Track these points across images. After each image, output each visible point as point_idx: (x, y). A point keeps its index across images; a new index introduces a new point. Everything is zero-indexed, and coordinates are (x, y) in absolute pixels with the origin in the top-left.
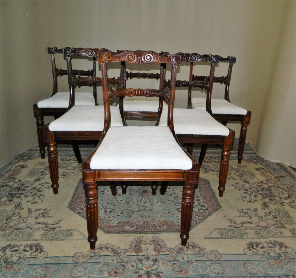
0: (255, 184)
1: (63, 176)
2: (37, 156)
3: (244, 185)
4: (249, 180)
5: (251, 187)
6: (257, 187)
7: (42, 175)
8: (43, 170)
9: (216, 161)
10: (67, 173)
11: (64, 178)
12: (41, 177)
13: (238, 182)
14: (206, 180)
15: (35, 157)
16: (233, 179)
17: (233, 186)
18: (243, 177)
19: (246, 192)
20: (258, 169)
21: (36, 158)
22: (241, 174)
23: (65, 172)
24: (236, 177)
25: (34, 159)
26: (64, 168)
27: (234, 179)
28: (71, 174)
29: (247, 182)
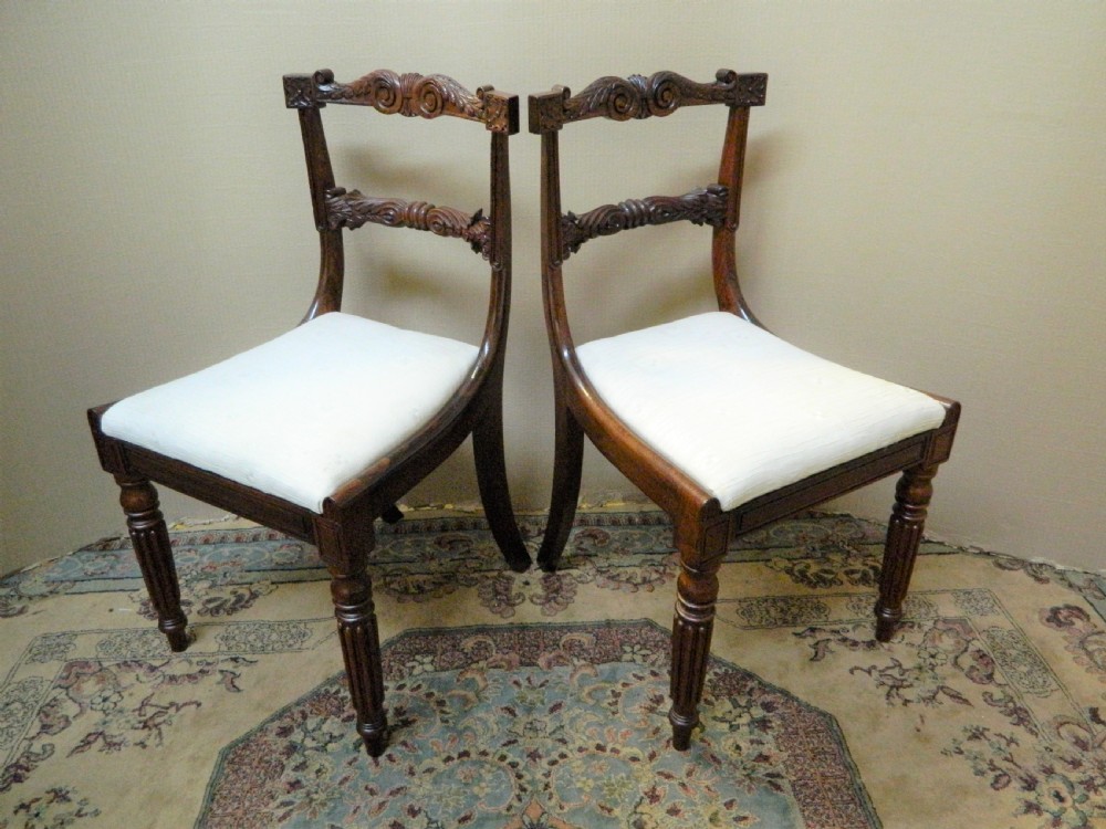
0: (1063, 731)
1: (141, 735)
2: (38, 591)
3: (1011, 741)
4: (1029, 702)
5: (1049, 761)
6: (1076, 752)
7: (45, 728)
8: (55, 693)
9: (853, 572)
10: (163, 710)
11: (143, 745)
12: (36, 748)
13: (982, 725)
14: (824, 714)
15: (30, 598)
16: (952, 696)
17: (961, 752)
18: (998, 677)
19: (1031, 796)
20: (1054, 617)
21: (33, 607)
22: (981, 656)
23: (153, 701)
24: (960, 684)
25: (21, 612)
26: (153, 669)
27: (956, 697)
28: (182, 711)
29: (1021, 716)
